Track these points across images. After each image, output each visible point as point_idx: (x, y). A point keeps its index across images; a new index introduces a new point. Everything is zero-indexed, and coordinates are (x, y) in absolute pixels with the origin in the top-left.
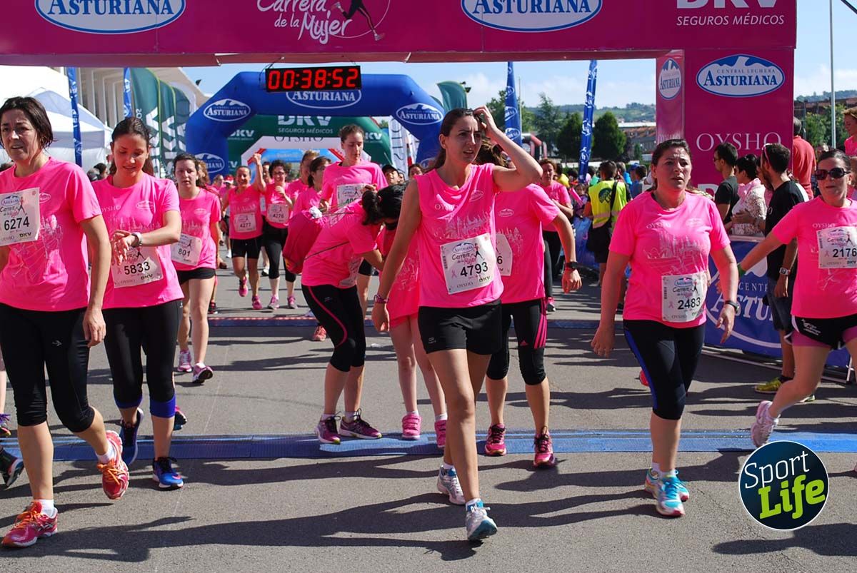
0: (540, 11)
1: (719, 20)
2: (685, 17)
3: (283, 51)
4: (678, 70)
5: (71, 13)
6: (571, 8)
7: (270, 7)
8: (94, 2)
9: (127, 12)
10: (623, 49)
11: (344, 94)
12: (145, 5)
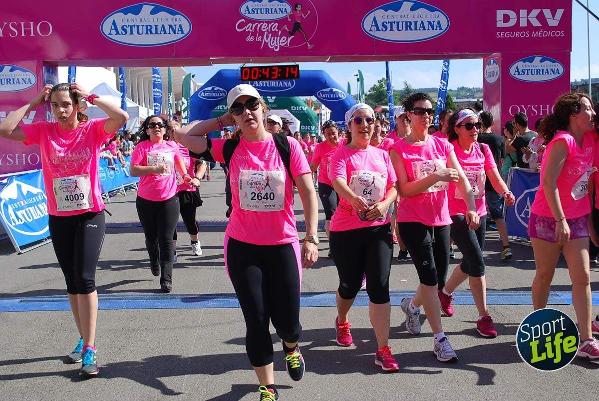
0: (411, 29)
1: (523, 34)
2: (502, 33)
3: (251, 56)
4: (497, 65)
5: (122, 34)
6: (430, 28)
7: (244, 29)
8: (136, 27)
9: (156, 33)
10: (462, 53)
11: (284, 82)
12: (167, 28)
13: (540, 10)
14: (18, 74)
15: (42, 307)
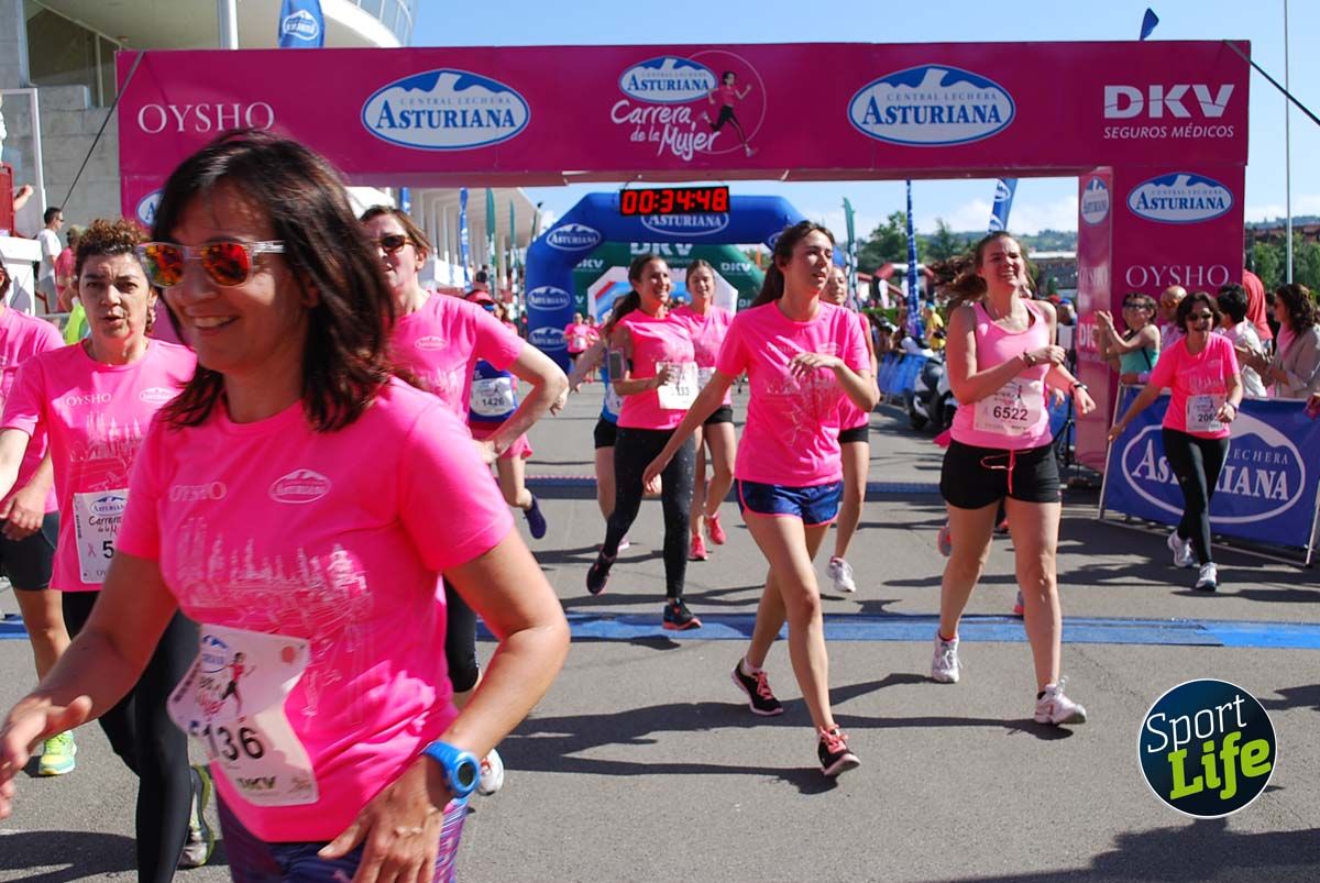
0: (941, 121)
1: (1154, 132)
2: (1115, 129)
3: (640, 168)
4: (1105, 191)
5: (401, 126)
6: (978, 118)
7: (626, 118)
8: (427, 114)
12: (484, 117)
13: (1189, 86)
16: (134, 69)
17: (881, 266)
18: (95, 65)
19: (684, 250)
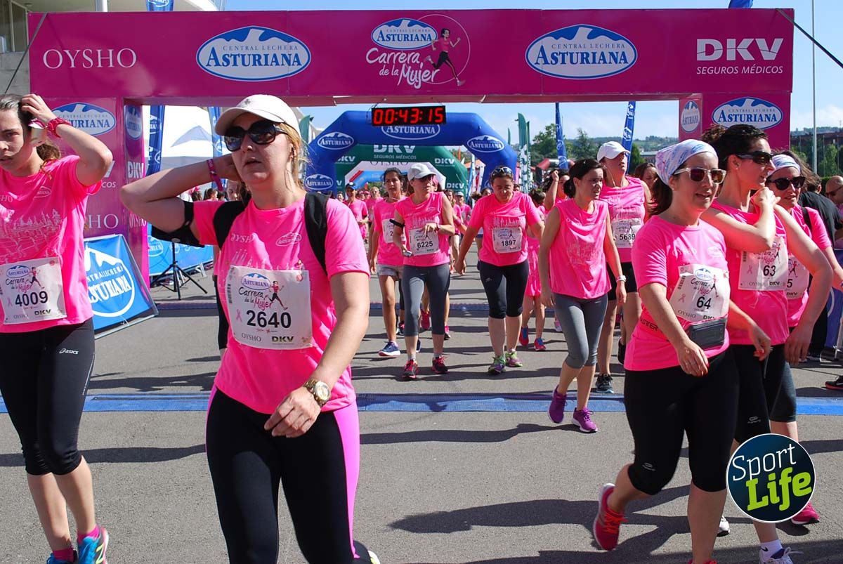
0: (588, 62)
1: (730, 70)
2: (704, 68)
4: (697, 109)
5: (223, 65)
6: (612, 60)
7: (376, 60)
8: (241, 57)
9: (266, 64)
11: (427, 128)
12: (280, 58)
13: (753, 39)
14: (93, 114)
15: (120, 407)
16: (40, 25)
17: (541, 161)
18: (9, 23)
19: (410, 149)
